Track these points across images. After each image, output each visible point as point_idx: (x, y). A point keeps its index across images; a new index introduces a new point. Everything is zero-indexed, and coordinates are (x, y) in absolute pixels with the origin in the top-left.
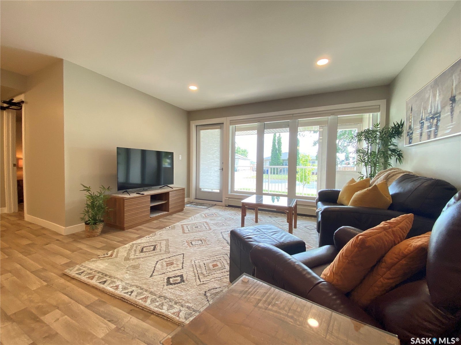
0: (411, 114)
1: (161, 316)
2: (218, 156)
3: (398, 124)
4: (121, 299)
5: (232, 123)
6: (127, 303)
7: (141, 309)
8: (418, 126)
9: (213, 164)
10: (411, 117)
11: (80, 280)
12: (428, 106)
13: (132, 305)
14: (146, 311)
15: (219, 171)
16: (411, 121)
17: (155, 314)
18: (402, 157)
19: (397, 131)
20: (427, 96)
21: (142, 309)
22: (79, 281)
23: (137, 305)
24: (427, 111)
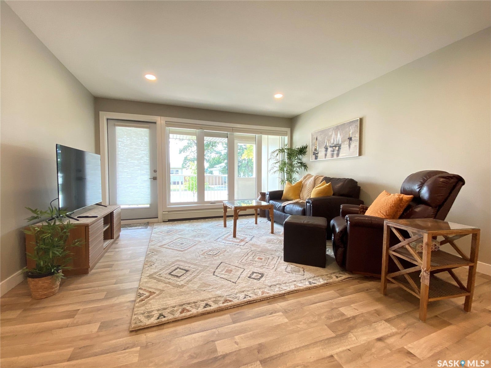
0: (316, 142)
1: (291, 293)
2: (147, 162)
3: (304, 147)
4: (247, 304)
5: (169, 124)
6: (257, 302)
7: (272, 298)
8: (324, 150)
9: (139, 172)
10: (316, 144)
11: (175, 320)
12: (331, 139)
13: (263, 300)
14: (277, 297)
15: (149, 180)
16: (316, 146)
17: (286, 294)
18: (307, 167)
19: (302, 151)
20: (330, 134)
21: (274, 298)
22: (173, 322)
23: (267, 298)
24: (331, 142)
